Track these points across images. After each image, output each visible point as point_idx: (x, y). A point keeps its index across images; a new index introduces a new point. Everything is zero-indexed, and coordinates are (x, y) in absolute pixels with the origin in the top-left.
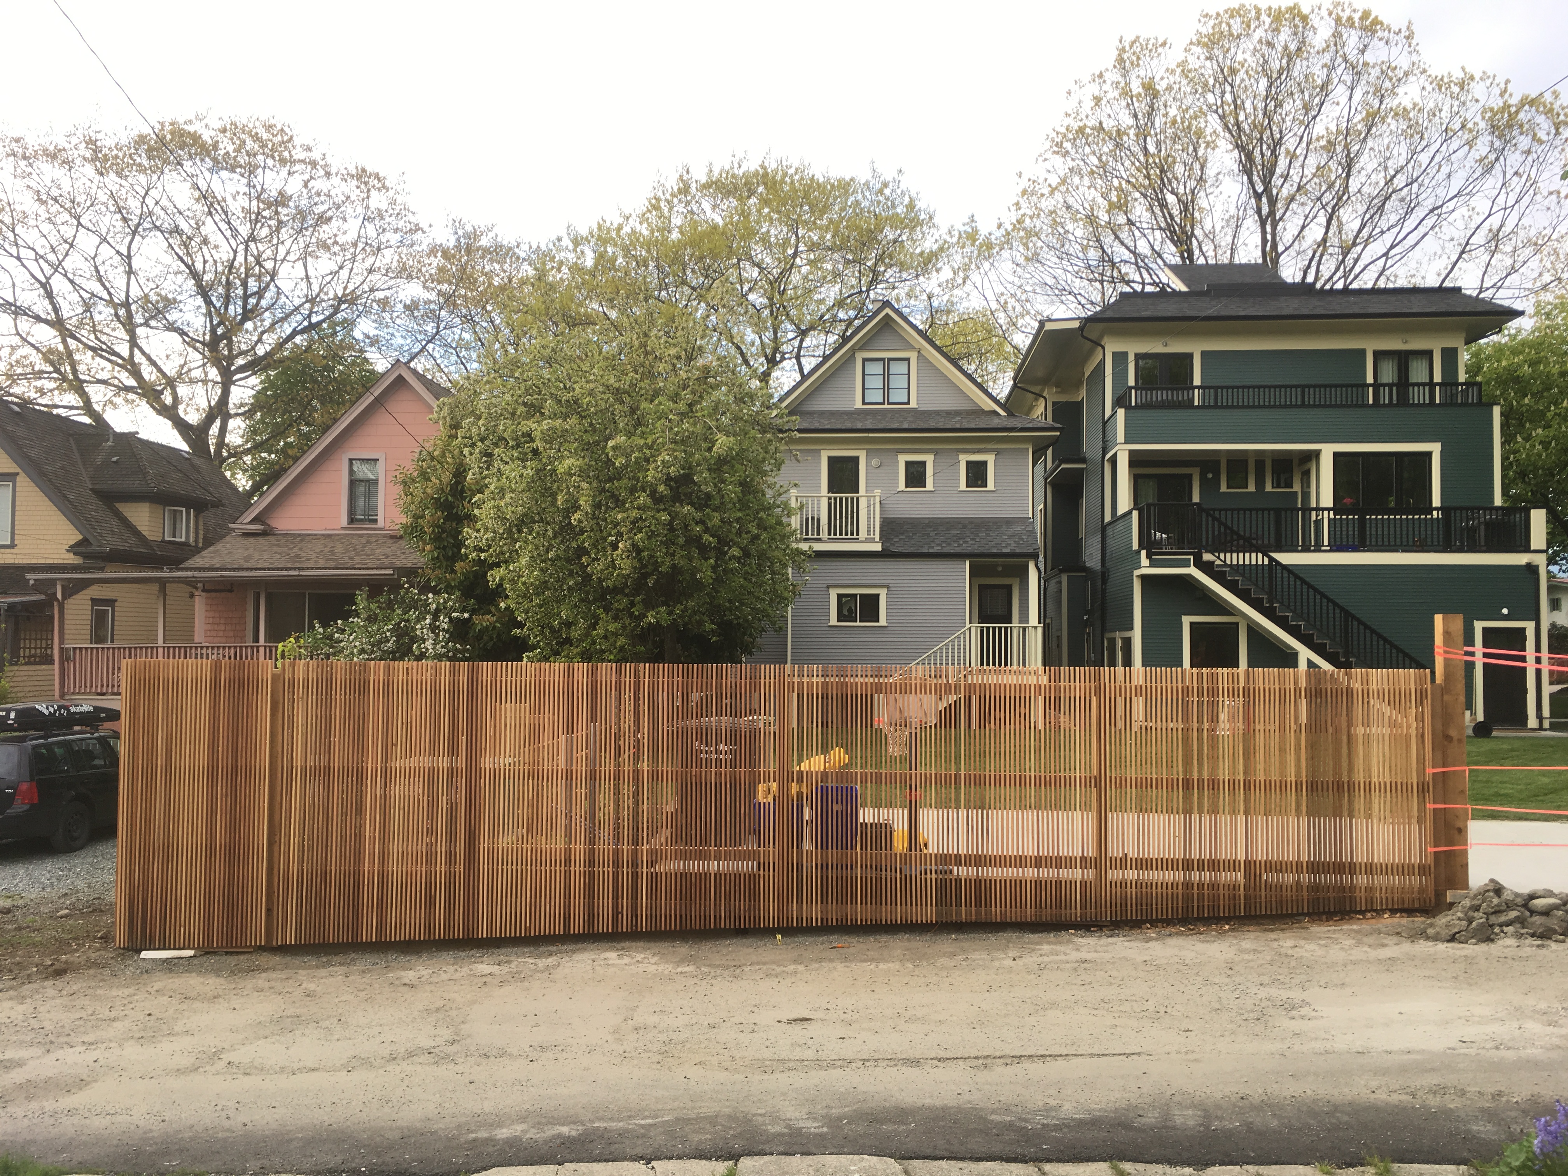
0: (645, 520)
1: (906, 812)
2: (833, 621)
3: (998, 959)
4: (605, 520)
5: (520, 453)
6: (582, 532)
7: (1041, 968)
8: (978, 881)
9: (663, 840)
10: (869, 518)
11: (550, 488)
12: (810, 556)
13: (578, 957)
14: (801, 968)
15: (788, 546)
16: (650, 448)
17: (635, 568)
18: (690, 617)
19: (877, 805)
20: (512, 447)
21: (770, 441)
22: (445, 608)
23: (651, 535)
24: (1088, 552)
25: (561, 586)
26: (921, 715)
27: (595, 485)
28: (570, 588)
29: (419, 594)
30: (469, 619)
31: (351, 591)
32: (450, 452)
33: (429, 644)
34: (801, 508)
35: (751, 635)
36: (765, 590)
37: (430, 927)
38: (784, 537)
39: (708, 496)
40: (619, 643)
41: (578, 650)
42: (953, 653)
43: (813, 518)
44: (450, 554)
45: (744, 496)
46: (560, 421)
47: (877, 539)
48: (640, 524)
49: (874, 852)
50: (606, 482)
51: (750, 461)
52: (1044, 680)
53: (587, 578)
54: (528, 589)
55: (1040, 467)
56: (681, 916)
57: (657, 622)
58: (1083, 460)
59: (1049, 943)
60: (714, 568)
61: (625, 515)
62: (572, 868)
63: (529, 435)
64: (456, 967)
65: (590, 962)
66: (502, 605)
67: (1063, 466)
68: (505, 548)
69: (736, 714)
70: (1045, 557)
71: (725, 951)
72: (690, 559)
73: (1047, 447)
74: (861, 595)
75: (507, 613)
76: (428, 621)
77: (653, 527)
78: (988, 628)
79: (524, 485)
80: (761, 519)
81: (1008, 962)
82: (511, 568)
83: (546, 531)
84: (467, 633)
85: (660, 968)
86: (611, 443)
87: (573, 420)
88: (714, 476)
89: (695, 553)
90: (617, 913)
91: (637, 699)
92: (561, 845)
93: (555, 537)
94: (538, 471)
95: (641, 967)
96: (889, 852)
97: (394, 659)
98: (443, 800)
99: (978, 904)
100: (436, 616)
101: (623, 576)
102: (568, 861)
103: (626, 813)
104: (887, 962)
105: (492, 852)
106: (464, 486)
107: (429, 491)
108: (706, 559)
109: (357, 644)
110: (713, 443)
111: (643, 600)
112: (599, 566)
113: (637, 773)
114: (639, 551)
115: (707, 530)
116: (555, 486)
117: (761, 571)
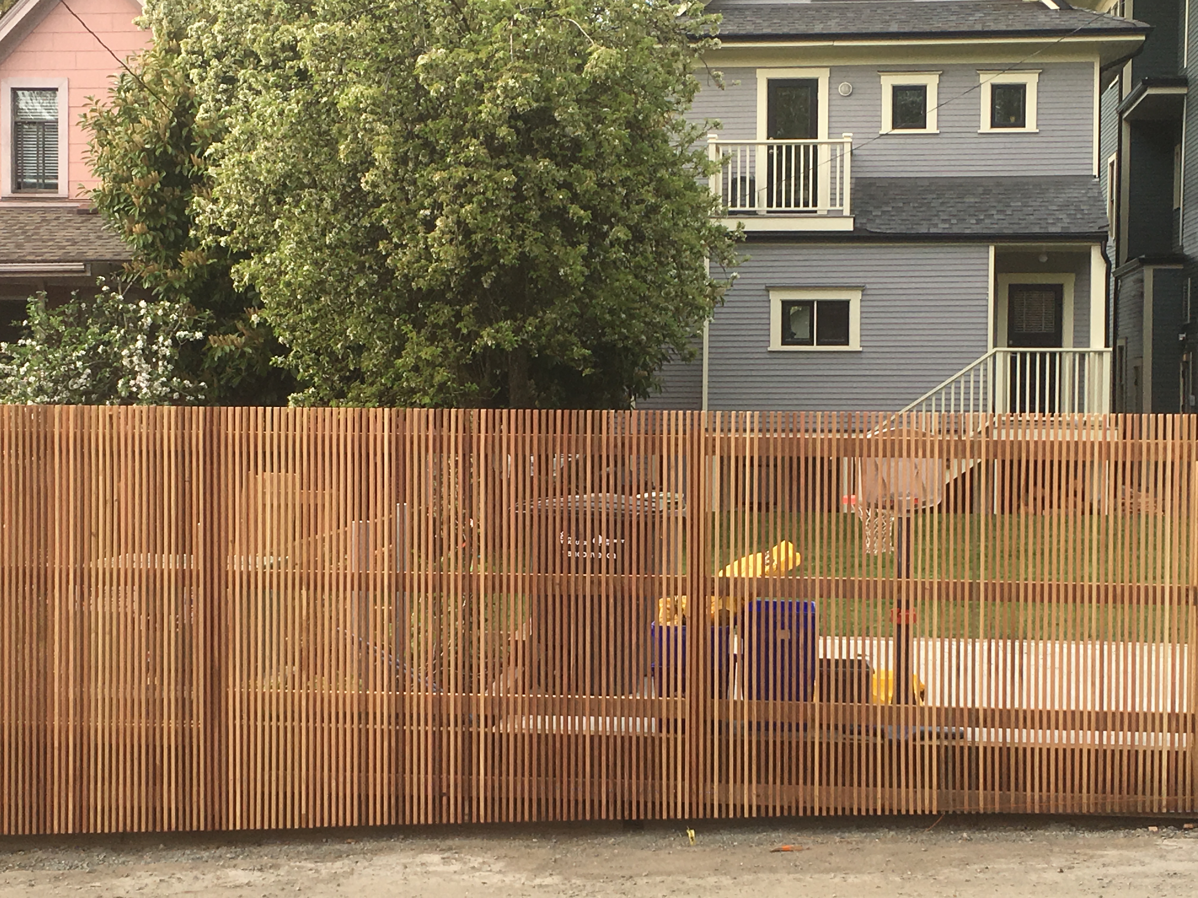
0: (476, 183)
1: (891, 643)
2: (776, 343)
3: (1036, 870)
4: (414, 182)
5: (279, 76)
6: (378, 202)
7: (1105, 884)
8: (1005, 751)
9: (510, 684)
10: (833, 178)
11: (327, 133)
12: (739, 240)
13: (381, 860)
14: (726, 881)
15: (704, 224)
16: (485, 66)
17: (461, 259)
18: (549, 337)
19: (848, 632)
20: (266, 68)
21: (675, 54)
22: (166, 323)
23: (488, 207)
24: (1187, 232)
25: (346, 289)
26: (917, 491)
27: (397, 126)
28: (360, 292)
29: (126, 301)
30: (204, 341)
31: (22, 298)
32: (169, 76)
33: (142, 379)
34: (724, 163)
35: (645, 366)
36: (668, 294)
37: (154, 812)
38: (698, 209)
39: (577, 144)
40: (437, 379)
41: (374, 389)
42: (967, 393)
43: (743, 179)
44: (172, 238)
45: (634, 143)
46: (341, 24)
47: (847, 212)
48: (469, 189)
49: (841, 703)
50: (414, 122)
51: (643, 87)
52: (1114, 436)
53: (387, 275)
54: (294, 293)
55: (1111, 93)
56: (539, 800)
57: (498, 345)
58: (1183, 82)
59: (1115, 847)
60: (586, 259)
61: (445, 174)
62: (370, 726)
63: (293, 48)
64: (195, 873)
65: (399, 868)
66: (255, 318)
67: (1150, 91)
68: (258, 229)
69: (623, 490)
70: (1118, 240)
71: (606, 854)
72: (549, 245)
73: (1124, 61)
74: (819, 302)
75: (262, 330)
76: (139, 344)
77: (489, 194)
78: (1023, 355)
79: (287, 127)
80: (661, 179)
81: (1052, 876)
82: (268, 260)
83: (322, 200)
84: (201, 361)
85: (508, 879)
86: (422, 60)
87: (361, 24)
88: (586, 111)
89: (556, 233)
90: (440, 795)
91: (467, 465)
92: (352, 690)
93: (335, 211)
94: (308, 106)
95: (477, 878)
96: (864, 703)
97: (89, 402)
98: (170, 621)
99: (1005, 786)
100: (151, 336)
101: (443, 272)
102: (363, 716)
103: (452, 641)
104: (860, 872)
105: (247, 699)
106: (190, 131)
107: (137, 138)
108: (574, 245)
109: (32, 379)
110: (585, 57)
111: (475, 311)
112: (405, 257)
113: (469, 580)
114: (468, 233)
115: (575, 198)
116: (335, 129)
117: (661, 263)
